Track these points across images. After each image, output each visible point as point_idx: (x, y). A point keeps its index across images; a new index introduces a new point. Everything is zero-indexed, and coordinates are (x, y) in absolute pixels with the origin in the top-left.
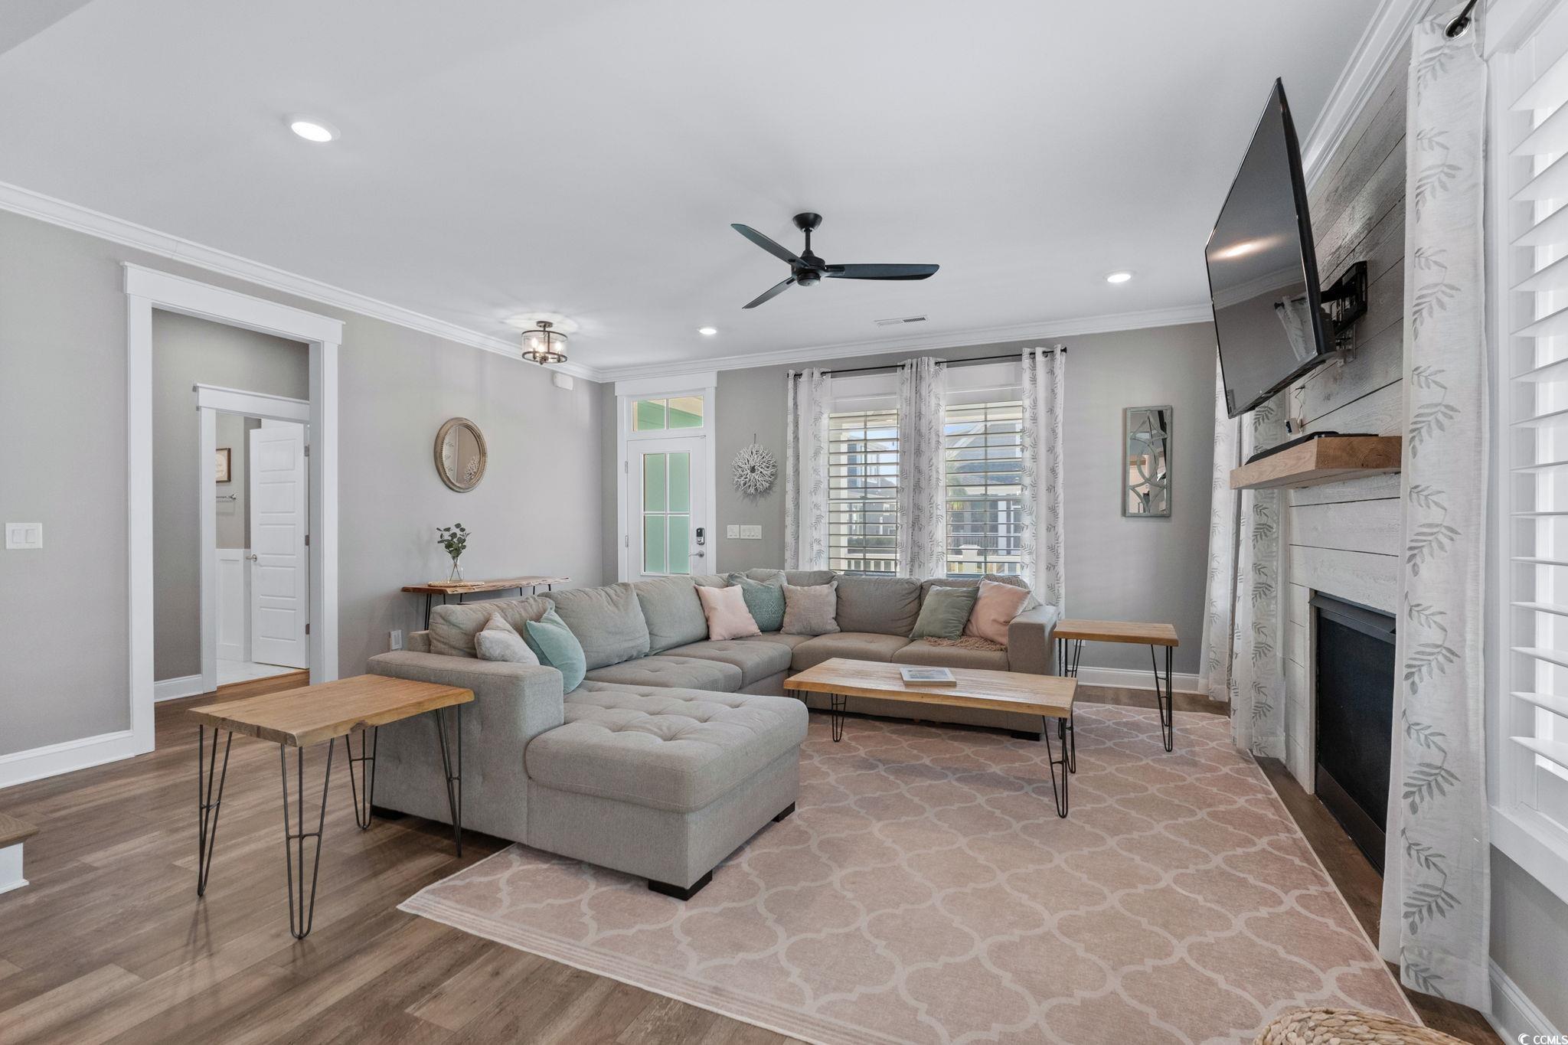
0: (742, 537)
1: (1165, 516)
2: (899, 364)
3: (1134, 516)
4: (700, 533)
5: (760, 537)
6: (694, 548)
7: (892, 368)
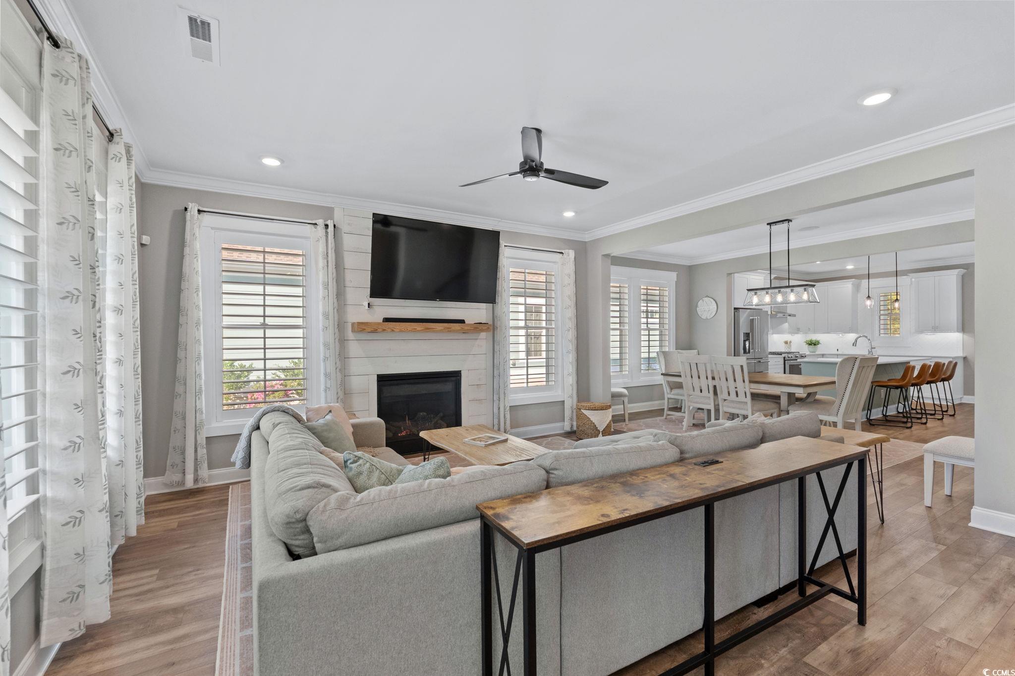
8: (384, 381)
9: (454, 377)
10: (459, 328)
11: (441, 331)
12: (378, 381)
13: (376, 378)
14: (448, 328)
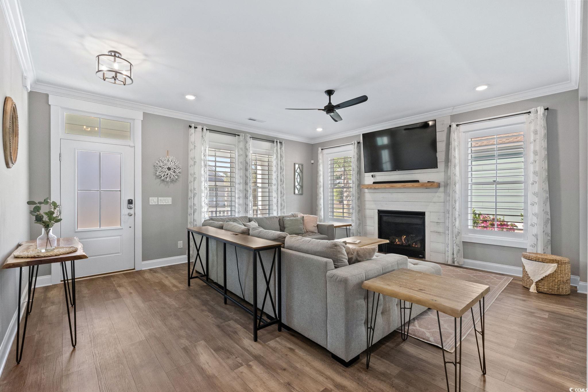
0: (159, 204)
1: (302, 194)
2: (236, 134)
3: (297, 194)
4: (130, 202)
5: (171, 203)
6: (125, 211)
7: (235, 135)
8: (381, 213)
9: (421, 215)
10: (411, 186)
11: (400, 188)
12: (379, 214)
13: (377, 211)
14: (404, 186)
